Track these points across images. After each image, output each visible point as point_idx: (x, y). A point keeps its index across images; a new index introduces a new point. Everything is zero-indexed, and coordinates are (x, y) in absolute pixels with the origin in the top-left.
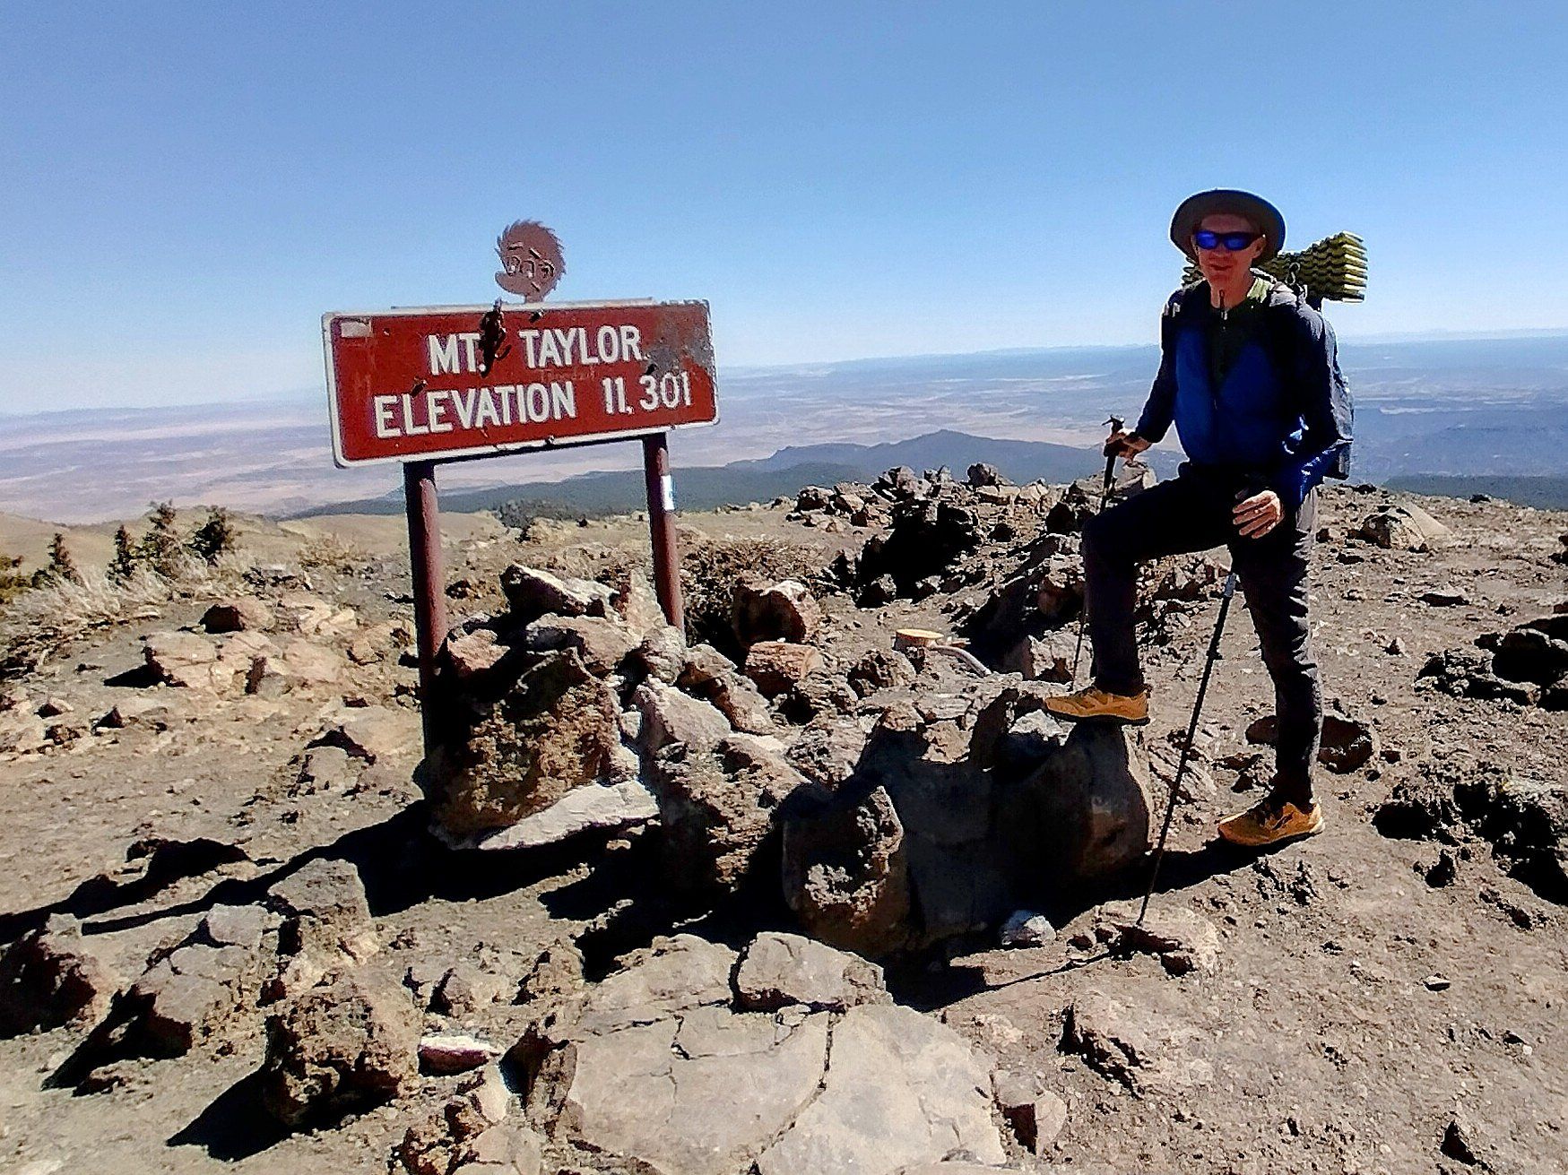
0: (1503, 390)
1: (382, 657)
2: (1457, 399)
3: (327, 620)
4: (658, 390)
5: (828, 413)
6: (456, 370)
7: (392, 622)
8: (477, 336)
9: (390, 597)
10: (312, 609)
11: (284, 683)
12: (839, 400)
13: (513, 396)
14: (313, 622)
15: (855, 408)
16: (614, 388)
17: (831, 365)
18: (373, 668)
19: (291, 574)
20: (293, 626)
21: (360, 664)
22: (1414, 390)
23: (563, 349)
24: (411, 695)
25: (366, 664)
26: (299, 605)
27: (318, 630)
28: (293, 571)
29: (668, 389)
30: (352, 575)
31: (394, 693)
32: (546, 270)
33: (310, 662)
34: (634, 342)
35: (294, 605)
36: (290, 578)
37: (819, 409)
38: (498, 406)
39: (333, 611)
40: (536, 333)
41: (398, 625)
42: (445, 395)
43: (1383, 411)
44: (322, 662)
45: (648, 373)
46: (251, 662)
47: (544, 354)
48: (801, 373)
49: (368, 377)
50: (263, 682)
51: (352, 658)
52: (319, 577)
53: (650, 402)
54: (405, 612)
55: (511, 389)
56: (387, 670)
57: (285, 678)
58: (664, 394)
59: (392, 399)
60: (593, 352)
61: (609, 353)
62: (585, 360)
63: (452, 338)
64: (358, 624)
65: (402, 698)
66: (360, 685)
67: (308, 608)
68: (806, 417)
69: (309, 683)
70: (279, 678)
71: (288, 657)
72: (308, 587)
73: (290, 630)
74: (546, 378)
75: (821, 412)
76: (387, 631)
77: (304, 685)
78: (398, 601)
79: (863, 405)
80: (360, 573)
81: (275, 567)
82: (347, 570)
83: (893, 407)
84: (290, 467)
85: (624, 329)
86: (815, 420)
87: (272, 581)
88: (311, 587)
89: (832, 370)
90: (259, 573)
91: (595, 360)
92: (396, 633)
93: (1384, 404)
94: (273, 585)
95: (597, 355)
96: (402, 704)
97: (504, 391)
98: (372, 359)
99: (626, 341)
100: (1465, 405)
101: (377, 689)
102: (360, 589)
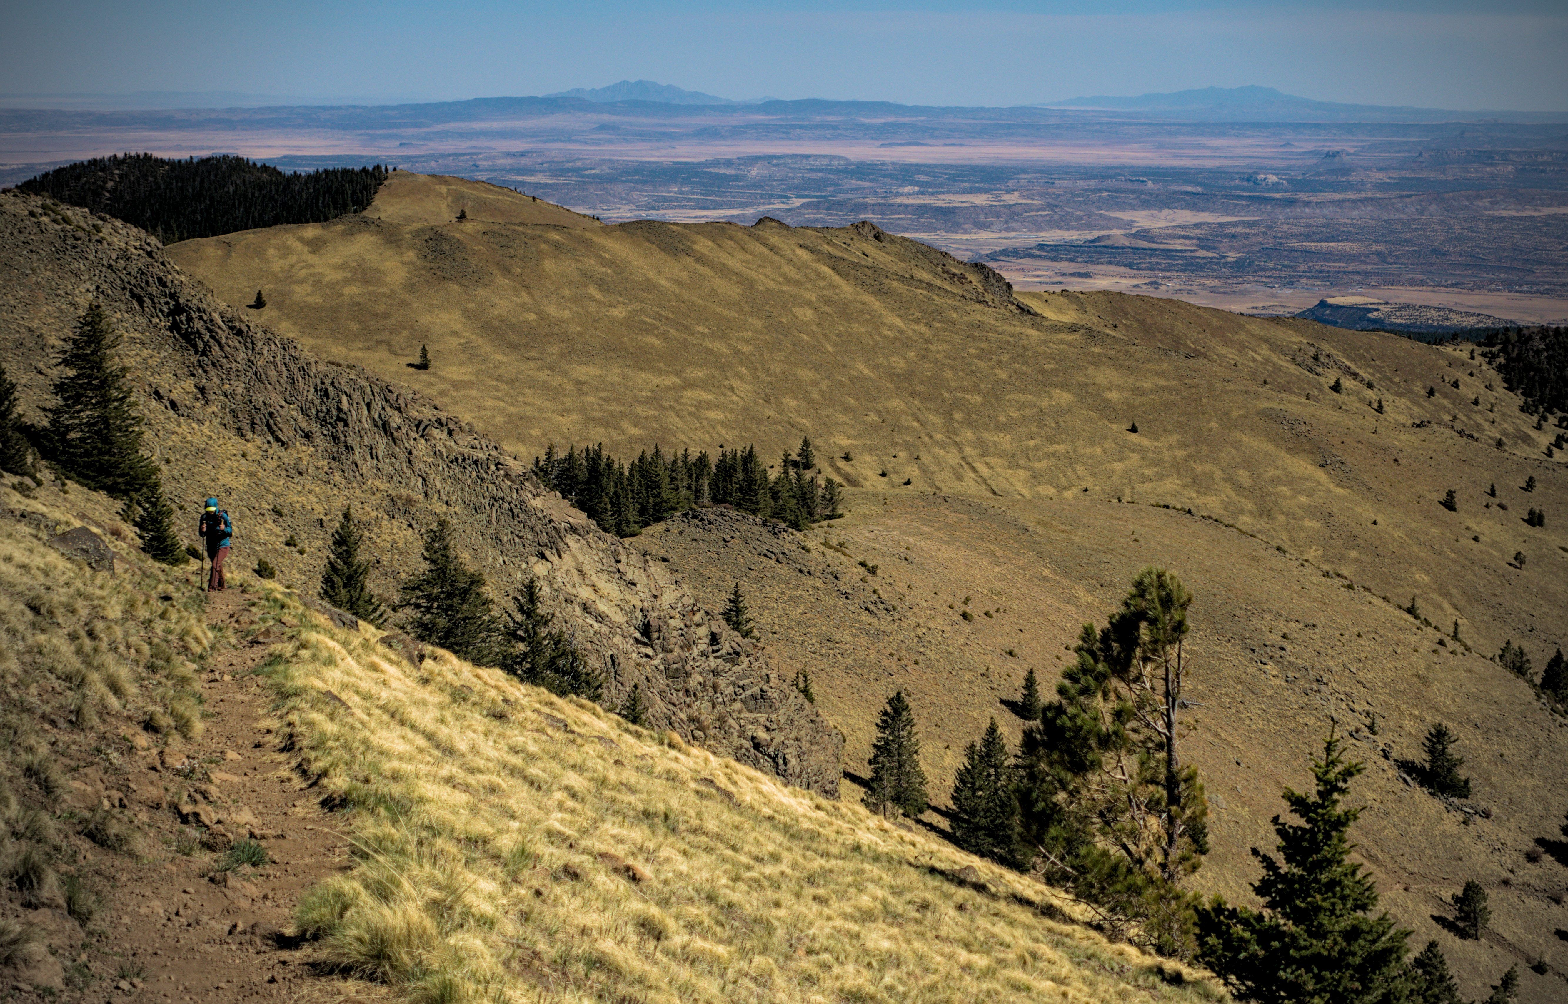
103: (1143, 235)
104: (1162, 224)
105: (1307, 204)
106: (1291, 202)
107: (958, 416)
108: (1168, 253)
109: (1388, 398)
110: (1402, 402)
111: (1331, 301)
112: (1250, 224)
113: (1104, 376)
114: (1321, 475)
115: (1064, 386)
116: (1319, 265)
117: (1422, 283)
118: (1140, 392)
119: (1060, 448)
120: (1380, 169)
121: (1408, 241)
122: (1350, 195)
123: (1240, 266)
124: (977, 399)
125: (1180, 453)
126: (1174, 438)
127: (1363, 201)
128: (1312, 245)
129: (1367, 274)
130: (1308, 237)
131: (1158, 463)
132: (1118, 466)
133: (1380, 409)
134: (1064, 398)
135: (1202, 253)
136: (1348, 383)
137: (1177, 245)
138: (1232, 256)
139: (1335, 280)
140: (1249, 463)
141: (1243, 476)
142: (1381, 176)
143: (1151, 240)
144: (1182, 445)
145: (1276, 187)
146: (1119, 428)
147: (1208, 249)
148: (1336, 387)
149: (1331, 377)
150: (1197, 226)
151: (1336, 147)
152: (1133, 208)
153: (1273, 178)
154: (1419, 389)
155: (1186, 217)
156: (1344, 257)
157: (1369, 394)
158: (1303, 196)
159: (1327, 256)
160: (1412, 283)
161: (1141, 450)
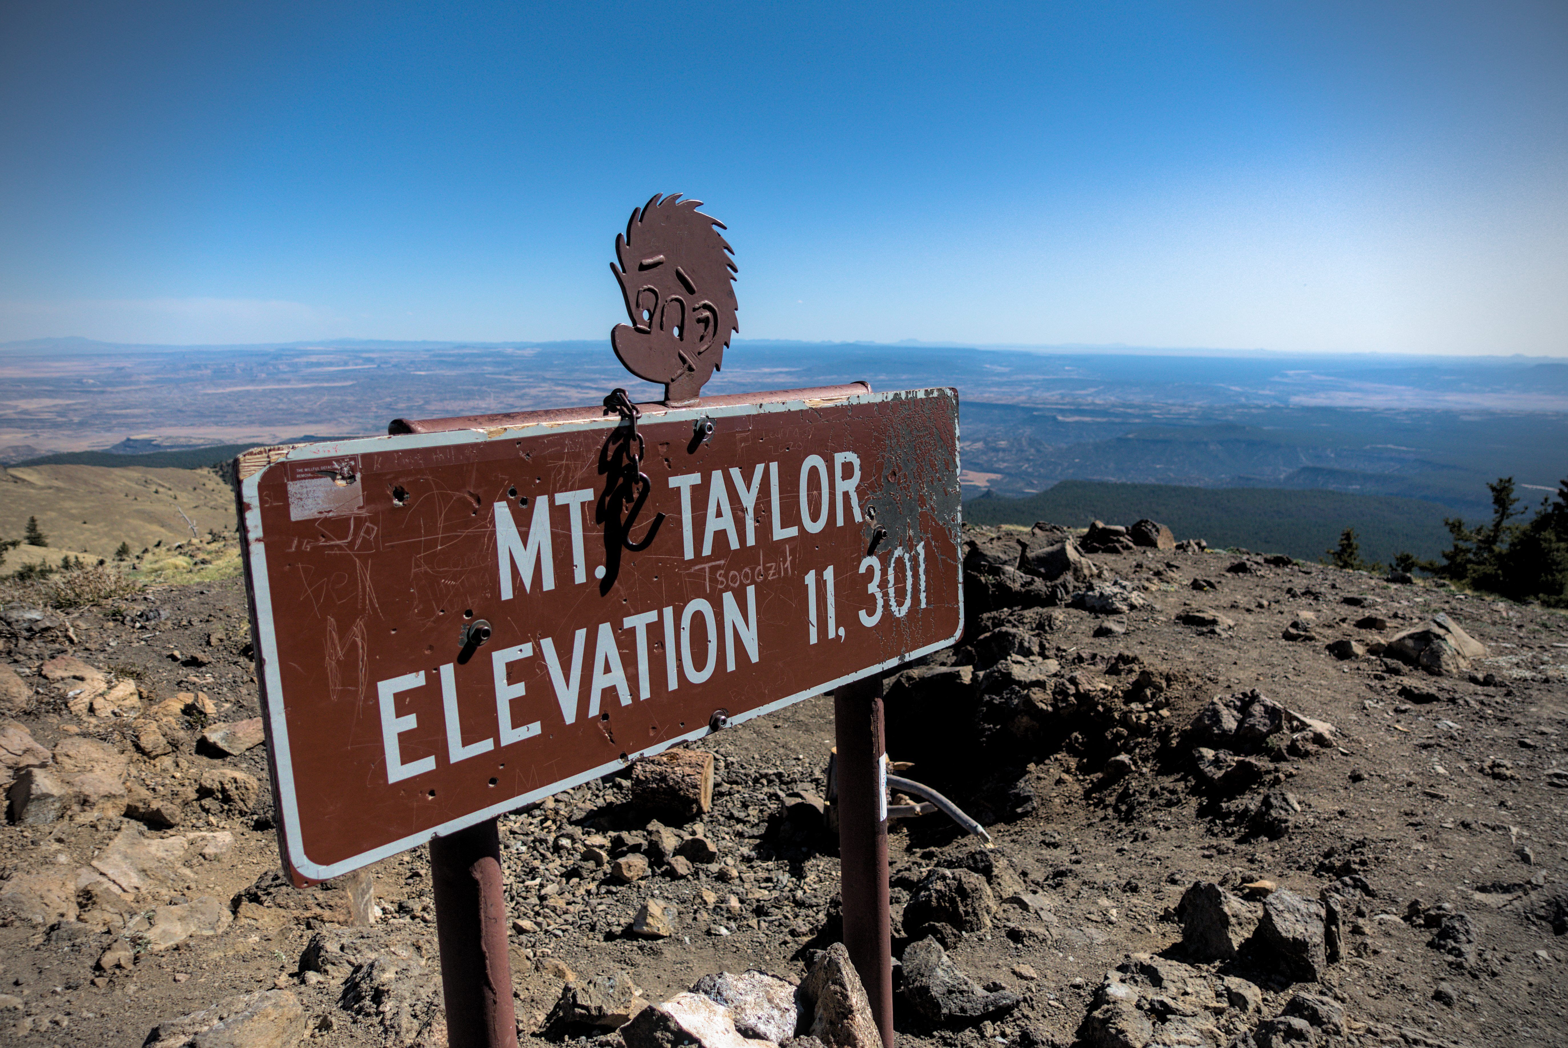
0: (1172, 405)
1: (177, 748)
2: (1129, 411)
3: (101, 695)
4: (883, 585)
5: (533, 392)
6: (549, 583)
7: (182, 695)
8: (588, 495)
9: (174, 658)
10: (82, 679)
11: (57, 805)
12: (545, 380)
13: (655, 631)
14: (85, 699)
15: (560, 388)
16: (821, 584)
17: (538, 345)
18: (168, 761)
19: (48, 624)
20: (60, 705)
21: (150, 758)
22: (1090, 399)
23: (744, 510)
24: (217, 799)
25: (157, 756)
26: (65, 674)
27: (91, 710)
28: (52, 621)
29: (897, 580)
30: (123, 623)
31: (194, 796)
32: (706, 321)
33: (89, 766)
34: (850, 486)
35: (59, 674)
36: (48, 629)
37: (524, 387)
38: (629, 662)
39: (109, 682)
40: (695, 478)
41: (189, 698)
42: (526, 650)
43: (1060, 418)
44: (104, 765)
45: (870, 553)
46: (11, 773)
47: (712, 525)
48: (509, 351)
49: (358, 629)
50: (32, 808)
51: (139, 748)
52: (83, 625)
53: (871, 613)
54: (196, 679)
55: (652, 616)
56: (184, 764)
57: (60, 798)
58: (891, 591)
59: (415, 680)
60: (790, 517)
61: (815, 518)
62: (779, 533)
63: (542, 503)
64: (141, 697)
65: (207, 802)
66: (154, 790)
67: (75, 677)
68: (512, 394)
69: (92, 800)
70: (51, 800)
71: (59, 759)
72: (71, 641)
73: (57, 711)
74: (713, 580)
75: (527, 390)
76: (176, 706)
77: (85, 802)
78: (186, 664)
79: (567, 386)
80: (133, 621)
81: (28, 616)
82: (117, 616)
83: (596, 389)
84: (16, 416)
85: (840, 458)
86: (521, 397)
87: (25, 634)
88: (76, 639)
89: (539, 350)
90: (9, 624)
91: (793, 531)
92: (189, 710)
93: (1061, 411)
94: (29, 639)
95: (798, 521)
96: (207, 811)
97: (639, 622)
98: (366, 579)
99: (842, 486)
100: (1138, 416)
101: (175, 794)
102: (135, 645)
103: (25, 412)
104: (35, 406)
105: (112, 393)
106: (103, 392)
107: (8, 527)
108: (40, 421)
109: (178, 494)
110: (184, 494)
111: (133, 438)
112: (85, 403)
113: (68, 504)
114: (162, 530)
115: (52, 510)
116: (122, 421)
117: (175, 425)
118: (85, 509)
119: (56, 533)
120: (146, 374)
121: (165, 407)
122: (133, 387)
123: (82, 424)
124: (14, 519)
125: (106, 529)
126: (103, 524)
127: (140, 390)
128: (118, 412)
129: (147, 423)
130: (115, 408)
131: (97, 534)
132: (81, 537)
133: (175, 498)
134: (53, 514)
135: (60, 419)
136: (161, 490)
137: (45, 416)
138: (76, 420)
139: (131, 427)
140: (135, 529)
141: (133, 534)
142: (147, 378)
143: (30, 414)
144: (106, 526)
145: (93, 385)
146: (78, 523)
147: (62, 416)
148: (157, 492)
149: (154, 488)
150: (55, 406)
151: (121, 365)
152: (16, 399)
153: (91, 381)
154: (190, 488)
155: (47, 402)
156: (134, 416)
157: (170, 493)
158: (109, 389)
159: (126, 416)
160: (171, 425)
161: (87, 530)
